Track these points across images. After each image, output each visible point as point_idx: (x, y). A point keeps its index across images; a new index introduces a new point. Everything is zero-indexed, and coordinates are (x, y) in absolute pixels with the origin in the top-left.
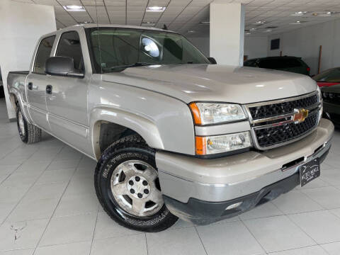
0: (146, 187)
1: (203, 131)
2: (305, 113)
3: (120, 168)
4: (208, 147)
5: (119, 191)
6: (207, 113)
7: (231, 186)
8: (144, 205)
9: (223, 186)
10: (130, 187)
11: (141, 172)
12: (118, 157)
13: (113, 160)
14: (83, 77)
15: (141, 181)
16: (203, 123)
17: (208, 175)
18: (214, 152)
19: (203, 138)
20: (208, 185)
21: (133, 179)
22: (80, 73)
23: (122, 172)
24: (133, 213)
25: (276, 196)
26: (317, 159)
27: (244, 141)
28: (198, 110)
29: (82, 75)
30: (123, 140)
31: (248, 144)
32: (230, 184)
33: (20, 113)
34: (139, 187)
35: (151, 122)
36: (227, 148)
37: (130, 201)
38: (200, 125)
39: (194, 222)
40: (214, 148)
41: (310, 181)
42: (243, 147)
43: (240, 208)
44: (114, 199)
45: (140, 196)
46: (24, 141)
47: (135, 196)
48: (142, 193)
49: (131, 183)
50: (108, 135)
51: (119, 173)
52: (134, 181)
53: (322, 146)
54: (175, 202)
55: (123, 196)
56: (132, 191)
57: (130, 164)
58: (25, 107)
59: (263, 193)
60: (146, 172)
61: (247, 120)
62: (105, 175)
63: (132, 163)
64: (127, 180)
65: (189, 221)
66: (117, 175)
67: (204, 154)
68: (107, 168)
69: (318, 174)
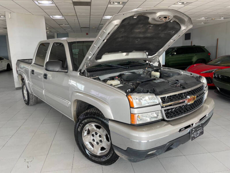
0: (101, 139)
1: (135, 111)
2: (194, 99)
3: (87, 127)
4: (138, 119)
5: (87, 140)
6: (137, 101)
7: (150, 142)
8: (100, 148)
9: (146, 141)
10: (92, 138)
11: (98, 130)
12: (86, 121)
13: (83, 122)
14: (67, 72)
15: (98, 135)
16: (135, 106)
17: (137, 135)
18: (141, 122)
19: (135, 115)
20: (137, 141)
21: (94, 133)
22: (65, 70)
23: (88, 129)
24: (93, 153)
25: (177, 146)
26: (202, 124)
27: (158, 116)
28: (132, 99)
29: (66, 71)
30: (89, 111)
31: (160, 117)
32: (150, 141)
33: (24, 86)
34: (97, 138)
35: (107, 104)
36: (148, 120)
37: (93, 146)
38: (133, 108)
39: (130, 160)
40: (141, 120)
41: (197, 137)
42: (157, 119)
43: (156, 153)
44: (84, 144)
45: (98, 143)
46: (26, 104)
47: (95, 143)
48: (99, 142)
49: (93, 135)
50: (81, 106)
51: (87, 129)
52: (94, 134)
53: (205, 116)
54: (119, 149)
55: (89, 142)
56: (94, 140)
57: (92, 125)
58: (28, 83)
59: (168, 145)
60: (101, 130)
61: (159, 104)
62: (79, 130)
63: (93, 125)
64: (91, 134)
65: (127, 160)
66: (86, 130)
67: (135, 124)
68: (80, 126)
69: (202, 133)
